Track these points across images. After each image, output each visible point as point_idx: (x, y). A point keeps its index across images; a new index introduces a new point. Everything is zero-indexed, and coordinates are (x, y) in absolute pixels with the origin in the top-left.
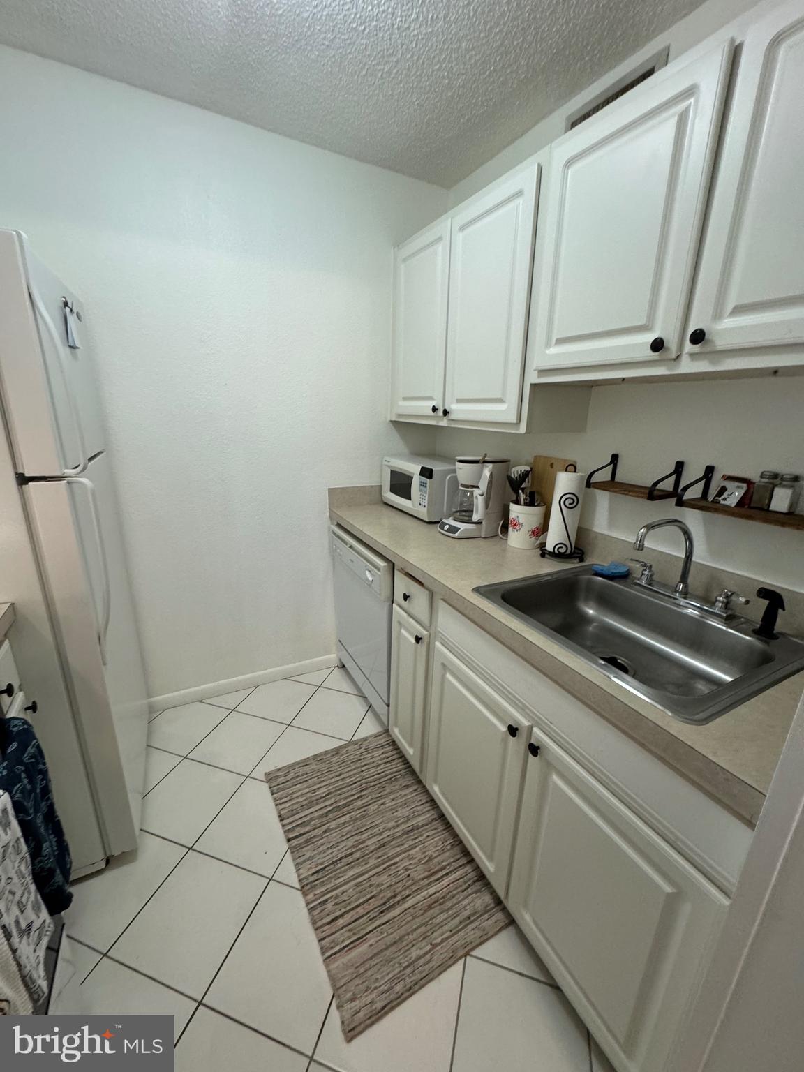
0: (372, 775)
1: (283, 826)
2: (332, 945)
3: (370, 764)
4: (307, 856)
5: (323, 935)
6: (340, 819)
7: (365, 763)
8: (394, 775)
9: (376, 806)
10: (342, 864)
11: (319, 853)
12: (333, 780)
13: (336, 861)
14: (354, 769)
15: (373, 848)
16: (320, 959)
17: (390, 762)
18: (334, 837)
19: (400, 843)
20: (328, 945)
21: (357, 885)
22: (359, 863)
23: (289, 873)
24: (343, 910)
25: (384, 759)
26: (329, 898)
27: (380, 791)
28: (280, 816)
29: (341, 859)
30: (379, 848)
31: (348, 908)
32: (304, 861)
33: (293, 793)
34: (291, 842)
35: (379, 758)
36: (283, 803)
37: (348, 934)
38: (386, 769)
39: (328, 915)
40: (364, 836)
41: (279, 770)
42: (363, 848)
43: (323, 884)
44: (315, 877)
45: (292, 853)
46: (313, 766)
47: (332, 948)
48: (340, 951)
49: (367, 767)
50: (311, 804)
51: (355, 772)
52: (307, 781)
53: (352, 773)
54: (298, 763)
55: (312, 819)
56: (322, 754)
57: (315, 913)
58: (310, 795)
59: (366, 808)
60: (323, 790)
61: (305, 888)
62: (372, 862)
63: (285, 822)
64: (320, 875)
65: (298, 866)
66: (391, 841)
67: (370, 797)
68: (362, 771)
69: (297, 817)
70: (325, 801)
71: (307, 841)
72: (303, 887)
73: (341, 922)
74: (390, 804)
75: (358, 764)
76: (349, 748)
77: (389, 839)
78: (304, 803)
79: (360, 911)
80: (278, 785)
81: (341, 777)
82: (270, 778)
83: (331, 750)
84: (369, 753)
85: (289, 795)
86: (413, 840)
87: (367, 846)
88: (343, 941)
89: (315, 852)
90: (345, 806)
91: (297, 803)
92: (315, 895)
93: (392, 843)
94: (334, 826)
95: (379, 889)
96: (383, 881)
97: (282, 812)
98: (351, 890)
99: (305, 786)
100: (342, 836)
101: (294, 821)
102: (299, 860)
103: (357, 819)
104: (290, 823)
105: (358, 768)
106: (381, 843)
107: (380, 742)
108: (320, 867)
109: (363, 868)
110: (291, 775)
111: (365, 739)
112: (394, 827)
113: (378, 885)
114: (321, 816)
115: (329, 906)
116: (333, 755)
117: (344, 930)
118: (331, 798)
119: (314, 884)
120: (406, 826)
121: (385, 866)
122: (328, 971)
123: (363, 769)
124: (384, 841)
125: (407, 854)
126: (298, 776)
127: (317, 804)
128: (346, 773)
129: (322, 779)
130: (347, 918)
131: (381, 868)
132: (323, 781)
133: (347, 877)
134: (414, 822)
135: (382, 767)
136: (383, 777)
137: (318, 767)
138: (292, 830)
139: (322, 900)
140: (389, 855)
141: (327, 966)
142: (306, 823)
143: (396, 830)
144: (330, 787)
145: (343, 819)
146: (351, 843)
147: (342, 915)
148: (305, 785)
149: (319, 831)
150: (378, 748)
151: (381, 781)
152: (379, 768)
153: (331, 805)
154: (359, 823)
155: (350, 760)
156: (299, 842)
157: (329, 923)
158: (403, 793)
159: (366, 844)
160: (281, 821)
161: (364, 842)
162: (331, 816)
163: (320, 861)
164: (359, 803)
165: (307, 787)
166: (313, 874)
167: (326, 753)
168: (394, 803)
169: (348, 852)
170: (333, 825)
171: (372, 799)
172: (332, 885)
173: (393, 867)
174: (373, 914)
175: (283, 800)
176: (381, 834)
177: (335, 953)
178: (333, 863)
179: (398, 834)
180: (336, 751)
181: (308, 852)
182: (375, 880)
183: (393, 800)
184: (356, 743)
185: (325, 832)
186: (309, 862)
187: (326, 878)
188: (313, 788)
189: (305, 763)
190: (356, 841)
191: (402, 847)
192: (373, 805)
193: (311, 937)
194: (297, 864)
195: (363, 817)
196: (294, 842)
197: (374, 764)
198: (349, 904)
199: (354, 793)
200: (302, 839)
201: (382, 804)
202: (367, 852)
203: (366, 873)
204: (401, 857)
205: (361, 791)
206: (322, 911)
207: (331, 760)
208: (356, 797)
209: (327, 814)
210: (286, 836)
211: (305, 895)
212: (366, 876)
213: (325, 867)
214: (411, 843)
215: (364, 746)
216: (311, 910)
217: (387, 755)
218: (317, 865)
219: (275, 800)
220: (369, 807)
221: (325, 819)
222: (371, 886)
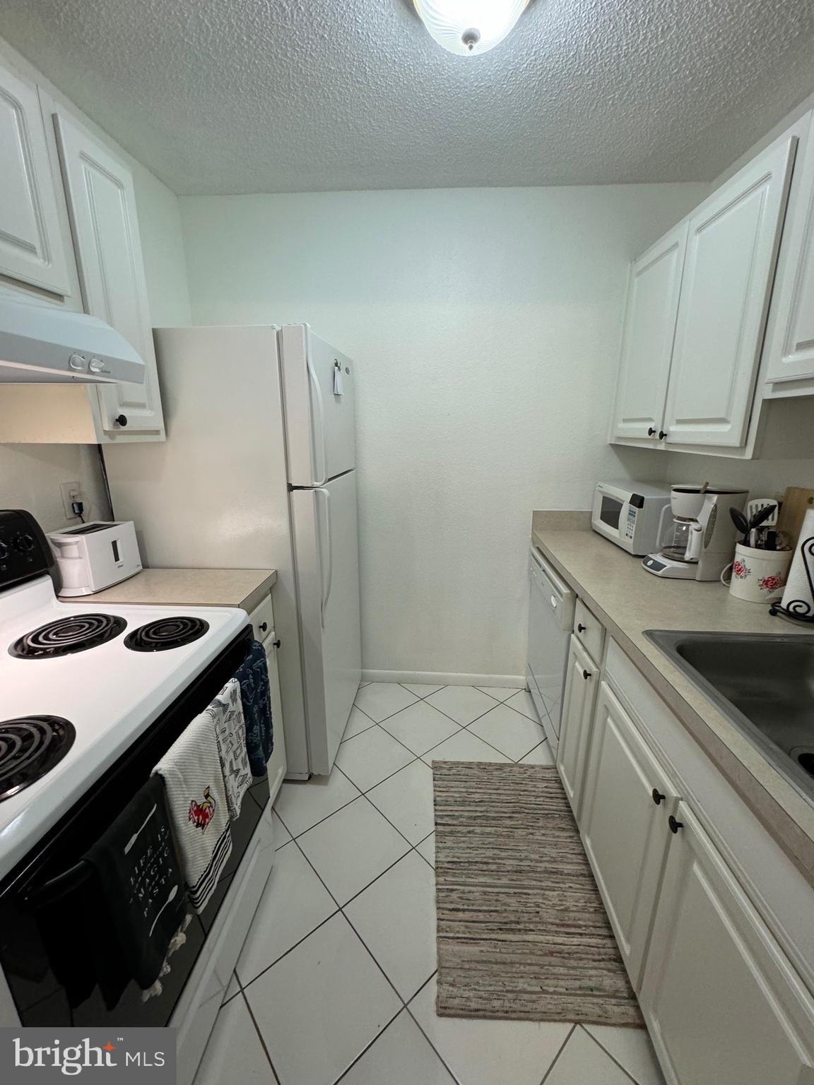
0: (528, 802)
1: (435, 810)
2: (448, 929)
3: (531, 791)
4: (449, 844)
5: (442, 917)
6: (486, 828)
7: (525, 788)
8: (552, 812)
9: (525, 833)
10: (476, 867)
11: (459, 848)
12: (490, 791)
13: (472, 862)
14: (513, 790)
15: (509, 868)
16: (434, 935)
17: (551, 798)
18: (476, 841)
19: (540, 879)
20: (444, 927)
21: (485, 893)
22: (492, 875)
23: (429, 848)
24: (466, 907)
25: (547, 792)
26: (456, 890)
27: (533, 820)
28: (435, 801)
29: (477, 862)
30: (516, 872)
31: (471, 907)
32: (444, 848)
33: (452, 787)
34: (438, 827)
35: (540, 790)
36: (440, 791)
37: (463, 928)
38: (545, 803)
39: (451, 902)
40: (504, 854)
41: (445, 762)
42: (500, 864)
43: (454, 875)
44: (449, 866)
45: (436, 835)
46: (475, 772)
47: (447, 931)
48: (453, 938)
49: (526, 793)
50: (463, 803)
51: (513, 792)
52: (466, 781)
53: (508, 792)
54: (463, 763)
55: (461, 816)
56: (486, 764)
57: (441, 894)
58: (465, 794)
59: (515, 830)
60: (477, 796)
61: (439, 870)
62: (505, 881)
63: (437, 807)
64: (454, 866)
65: (438, 851)
66: (529, 872)
67: (520, 822)
68: (520, 795)
69: (450, 808)
70: (477, 806)
71: (451, 832)
72: (437, 868)
73: (461, 915)
74: (539, 838)
75: (517, 787)
76: (514, 769)
77: (528, 868)
78: (458, 799)
79: (481, 916)
80: (441, 775)
81: (497, 792)
82: (436, 766)
83: (496, 764)
84: (532, 781)
85: (448, 787)
86: (553, 882)
87: (504, 864)
88: (458, 932)
89: (456, 845)
90: (494, 819)
91: (452, 797)
92: (445, 880)
93: (530, 874)
94: (479, 832)
95: (504, 907)
96: (510, 903)
97: (438, 799)
98: (477, 894)
99: (462, 786)
100: (484, 844)
101: (445, 811)
102: (440, 845)
103: (502, 835)
104: (441, 811)
105: (517, 790)
106: (519, 868)
107: (547, 775)
108: (456, 860)
109: (495, 881)
110: (454, 771)
111: (533, 767)
112: (537, 861)
113: (505, 904)
114: (470, 818)
115: (454, 896)
116: (497, 769)
117: (462, 923)
118: (484, 806)
119: (446, 870)
120: (550, 866)
121: (518, 891)
122: (439, 949)
123: (522, 793)
124: (523, 868)
125: (542, 892)
126: (460, 775)
127: (469, 805)
128: (504, 790)
129: (480, 786)
130: (466, 916)
131: (512, 891)
132: (480, 788)
133: (477, 881)
134: (560, 866)
135: (542, 799)
136: (540, 810)
137: (479, 774)
138: (442, 817)
139: (450, 887)
140: (523, 883)
141: (438, 943)
142: (455, 817)
143: (537, 864)
144: (485, 797)
145: (488, 830)
146: (490, 853)
147: (464, 910)
148: (463, 784)
149: (465, 829)
150: (543, 780)
151: (536, 812)
152: (538, 799)
153: (481, 812)
154: (503, 840)
155: (512, 780)
156: (445, 830)
157: (450, 910)
158: (557, 833)
159: (503, 862)
160: (435, 805)
161: (502, 859)
162: (479, 821)
163: (458, 855)
164: (508, 822)
165: (464, 787)
166: (449, 862)
167: (490, 764)
168: (544, 838)
169: (485, 860)
170: (478, 830)
171: (522, 824)
172: (463, 880)
173: (524, 896)
174: (491, 926)
175: (441, 789)
176: (521, 860)
177: (449, 938)
178: (468, 862)
179: (539, 869)
180: (501, 767)
181: (449, 842)
182: (501, 897)
183: (544, 835)
184: (521, 766)
185: (469, 832)
186: (448, 851)
187: (459, 871)
188: (470, 790)
189: (469, 766)
190: (494, 854)
191: (539, 884)
192: (523, 830)
193: (433, 914)
194: (437, 847)
195: (509, 837)
196: (441, 828)
197: (534, 794)
198: (473, 905)
199: (506, 811)
200: (448, 829)
201: (532, 834)
202: (503, 870)
203: (497, 887)
204: (535, 891)
205: (513, 813)
206: (446, 896)
207: (494, 773)
208: (507, 815)
209: (475, 818)
210: (435, 819)
211: (437, 875)
212: (496, 890)
213: (461, 862)
214: (550, 884)
215: (529, 773)
216: (439, 890)
217: (551, 790)
218: (454, 857)
219: (435, 786)
220: (517, 830)
221: (472, 821)
222: (497, 900)
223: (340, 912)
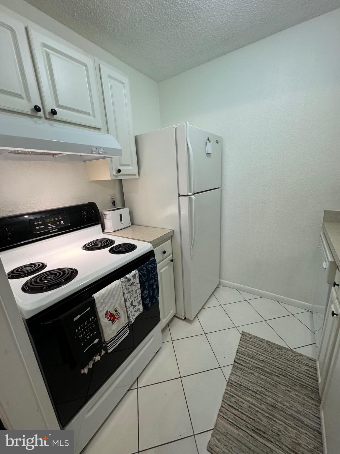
0: (292, 373)
1: (236, 355)
2: (225, 413)
3: (296, 368)
4: (237, 374)
5: (224, 406)
6: (261, 375)
7: (293, 365)
8: (307, 385)
9: (284, 389)
10: (249, 392)
11: (243, 378)
12: (270, 358)
13: (248, 388)
14: (285, 363)
15: (268, 402)
16: (217, 412)
17: (309, 377)
18: (254, 379)
19: (286, 417)
20: (223, 411)
21: (250, 407)
22: (257, 400)
23: (228, 371)
24: (237, 408)
25: (306, 373)
26: (236, 398)
27: (292, 384)
28: (237, 350)
29: (250, 390)
30: (272, 406)
31: (239, 410)
32: (235, 374)
33: (248, 347)
34: (235, 363)
35: (303, 370)
36: (242, 347)
37: (232, 417)
38: (304, 378)
39: (230, 402)
40: (267, 393)
41: (249, 334)
42: (263, 397)
43: (236, 390)
44: (235, 384)
45: (233, 367)
46: (265, 345)
47: (224, 414)
48: (226, 419)
49: (293, 368)
50: (252, 357)
51: (284, 364)
52: (257, 348)
53: (282, 363)
54: (258, 338)
55: (249, 363)
56: (272, 343)
57: (226, 395)
58: (255, 354)
59: (279, 384)
60: (262, 357)
61: (229, 383)
62: (263, 407)
63: (238, 354)
64: (238, 386)
65: (232, 374)
66: (281, 410)
67: (283, 381)
68: (288, 367)
69: (244, 357)
70: (260, 362)
71: (241, 369)
72: (228, 382)
73: (233, 410)
74: (293, 395)
75: (288, 362)
76: (289, 352)
77: (280, 408)
78: (250, 354)
79: (244, 417)
80: (245, 339)
81: (275, 360)
82: (244, 334)
83: (278, 345)
84: (299, 363)
85: (247, 346)
86: (295, 424)
87: (266, 398)
88: (229, 418)
89: (242, 376)
90: (268, 373)
91: (248, 352)
92: (231, 390)
93: (280, 412)
94: (257, 375)
95: (258, 420)
96: (263, 420)
97: (239, 350)
98: (246, 405)
99: (255, 349)
100: (258, 383)
101: (241, 357)
102: (234, 372)
103: (269, 383)
104: (239, 356)
105: (287, 364)
106: (274, 405)
107: (310, 364)
108: (240, 383)
109: (258, 404)
110: (252, 340)
111: (302, 355)
112: (287, 407)
113: (259, 419)
114: (254, 366)
115: (233, 400)
116: (278, 348)
117: (232, 415)
118: (263, 364)
119: (233, 385)
120: (296, 414)
121: (269, 416)
122: (217, 420)
123: (290, 367)
124: (277, 406)
125: (285, 425)
126: (255, 343)
127: (255, 360)
128: (279, 360)
129: (265, 353)
130: (236, 412)
131: (266, 415)
132: (265, 354)
133: (248, 399)
134: (303, 418)
135: (302, 375)
136: (299, 380)
137: (266, 346)
138: (239, 359)
139: (232, 394)
140: (274, 414)
141: (218, 417)
142: (246, 362)
143: (287, 409)
144: (266, 359)
145: (263, 377)
146: (259, 389)
147: (236, 409)
148: (255, 348)
149: (249, 371)
150: (307, 365)
151: (296, 380)
152: (299, 374)
153: (261, 366)
154: (269, 385)
155: (285, 357)
156: (238, 366)
157: (228, 405)
158: (306, 399)
159: (265, 397)
160: (237, 352)
161: (266, 395)
162: (258, 370)
163: (241, 381)
164: (276, 378)
165: (256, 350)
166: (235, 382)
167: (274, 344)
168: (296, 397)
169: (255, 391)
170: (256, 374)
171: (284, 383)
172: (240, 394)
173: (273, 421)
174: (248, 425)
175: (243, 346)
176: (277, 402)
177: (224, 417)
178: (246, 387)
179: (287, 412)
180: (280, 348)
181: (239, 373)
182: (258, 414)
183: (297, 395)
184: (294, 352)
185: (251, 373)
186: (237, 377)
187: (239, 389)
188: (258, 353)
189: (262, 340)
190: (262, 391)
191: (285, 420)
192: (283, 386)
193: (220, 402)
194: (232, 372)
195: (274, 386)
196: (236, 364)
197: (297, 370)
198: (241, 409)
199: (276, 372)
200: (240, 366)
201: (289, 391)
202: (264, 400)
203: (258, 408)
204: (281, 423)
205: (281, 375)
206: (229, 398)
207: (275, 349)
208: (277, 374)
209: (257, 368)
210: (235, 359)
211: (228, 386)
212: (257, 409)
213: (242, 385)
214: (292, 424)
215: (298, 358)
216: (226, 392)
217: (310, 373)
218: (239, 381)
219: (240, 343)
220: (280, 385)
221: (254, 368)
222: (255, 414)
223: (180, 378)
